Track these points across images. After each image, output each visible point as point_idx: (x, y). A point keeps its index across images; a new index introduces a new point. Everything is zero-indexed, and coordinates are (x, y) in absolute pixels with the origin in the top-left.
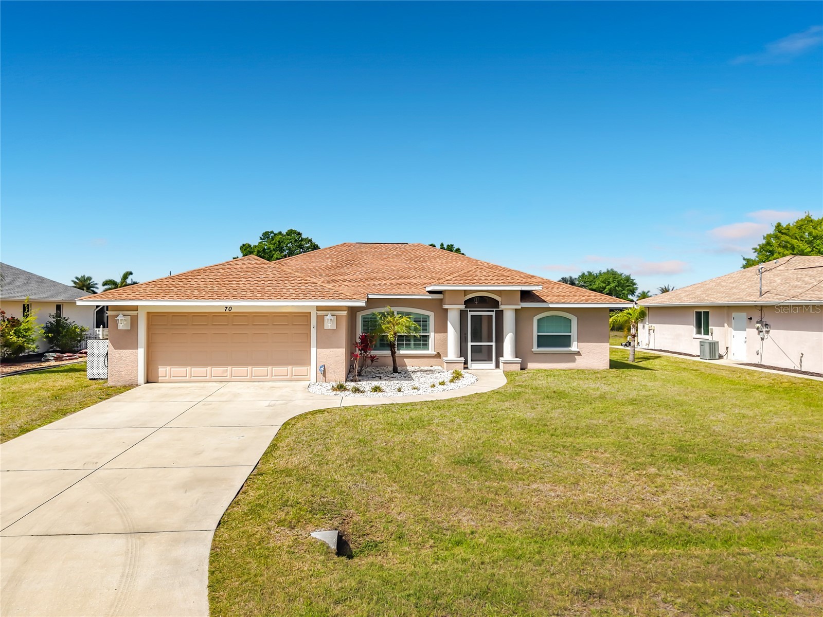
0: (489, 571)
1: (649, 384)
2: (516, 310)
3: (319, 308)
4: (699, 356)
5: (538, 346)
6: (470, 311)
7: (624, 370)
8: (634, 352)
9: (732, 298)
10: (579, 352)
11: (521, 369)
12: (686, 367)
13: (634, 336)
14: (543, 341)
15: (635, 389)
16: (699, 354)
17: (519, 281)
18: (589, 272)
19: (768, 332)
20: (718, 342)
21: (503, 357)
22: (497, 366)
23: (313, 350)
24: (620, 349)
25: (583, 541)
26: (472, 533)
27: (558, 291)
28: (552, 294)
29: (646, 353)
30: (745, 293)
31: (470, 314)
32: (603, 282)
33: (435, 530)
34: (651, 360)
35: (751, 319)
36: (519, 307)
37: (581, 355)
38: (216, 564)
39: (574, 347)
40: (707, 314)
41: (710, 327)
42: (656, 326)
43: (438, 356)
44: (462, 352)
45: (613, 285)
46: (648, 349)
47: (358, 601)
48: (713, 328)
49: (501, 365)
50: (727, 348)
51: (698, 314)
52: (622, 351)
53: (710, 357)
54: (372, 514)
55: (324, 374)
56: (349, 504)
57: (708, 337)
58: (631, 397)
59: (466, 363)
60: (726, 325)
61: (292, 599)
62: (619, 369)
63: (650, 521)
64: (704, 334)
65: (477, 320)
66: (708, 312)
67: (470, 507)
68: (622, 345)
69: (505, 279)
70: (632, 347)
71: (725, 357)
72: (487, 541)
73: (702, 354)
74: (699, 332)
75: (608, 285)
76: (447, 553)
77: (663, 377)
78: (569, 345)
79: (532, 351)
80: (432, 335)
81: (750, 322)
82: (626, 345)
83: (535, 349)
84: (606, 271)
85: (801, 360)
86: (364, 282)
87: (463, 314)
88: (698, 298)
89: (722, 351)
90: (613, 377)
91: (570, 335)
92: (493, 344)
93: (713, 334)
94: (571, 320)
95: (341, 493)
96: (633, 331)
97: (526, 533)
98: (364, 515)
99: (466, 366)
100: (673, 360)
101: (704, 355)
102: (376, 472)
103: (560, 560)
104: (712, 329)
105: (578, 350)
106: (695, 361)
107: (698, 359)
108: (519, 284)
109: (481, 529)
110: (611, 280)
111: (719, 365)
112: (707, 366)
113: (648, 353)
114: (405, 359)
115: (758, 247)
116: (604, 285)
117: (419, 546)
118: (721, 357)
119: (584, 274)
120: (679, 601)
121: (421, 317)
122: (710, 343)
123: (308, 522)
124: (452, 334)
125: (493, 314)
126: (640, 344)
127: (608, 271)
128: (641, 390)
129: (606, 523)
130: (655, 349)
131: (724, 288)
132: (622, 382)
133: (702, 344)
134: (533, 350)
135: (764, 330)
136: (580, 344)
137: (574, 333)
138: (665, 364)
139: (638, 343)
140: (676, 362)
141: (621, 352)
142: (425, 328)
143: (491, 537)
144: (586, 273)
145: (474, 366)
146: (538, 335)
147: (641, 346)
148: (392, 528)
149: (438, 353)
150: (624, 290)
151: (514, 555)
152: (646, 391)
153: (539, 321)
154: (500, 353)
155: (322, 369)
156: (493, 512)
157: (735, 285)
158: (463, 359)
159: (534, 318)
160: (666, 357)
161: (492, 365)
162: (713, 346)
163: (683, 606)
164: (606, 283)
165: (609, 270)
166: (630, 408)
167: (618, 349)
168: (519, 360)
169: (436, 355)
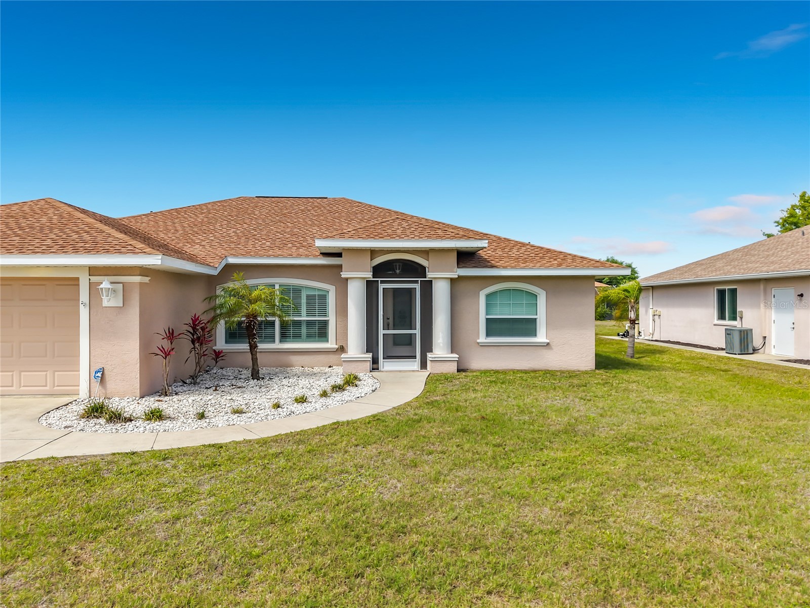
1: (658, 398)
2: (452, 280)
3: (93, 270)
4: (723, 349)
5: (488, 334)
6: (382, 282)
7: (618, 371)
8: (634, 344)
9: (772, 268)
10: (548, 344)
11: (459, 371)
12: (709, 365)
13: (633, 322)
14: (495, 327)
15: (633, 411)
16: (725, 347)
17: (453, 234)
20: (751, 330)
21: (431, 351)
22: (424, 365)
24: (616, 340)
27: (518, 253)
28: (509, 257)
29: (649, 345)
30: (790, 261)
31: (381, 287)
34: (657, 356)
35: (802, 295)
36: (455, 275)
37: (552, 349)
39: (541, 337)
40: (734, 292)
41: (738, 310)
42: (663, 311)
43: (340, 350)
44: (371, 346)
46: (652, 340)
48: (743, 310)
49: (429, 363)
50: (764, 338)
51: (721, 293)
52: (618, 342)
53: (741, 351)
55: (104, 385)
57: (736, 324)
58: (624, 429)
59: (375, 361)
60: (762, 305)
62: (610, 369)
64: (730, 319)
65: (391, 295)
66: (736, 289)
68: (618, 335)
69: (432, 233)
70: (631, 337)
71: (763, 351)
73: (729, 347)
74: (722, 316)
77: (680, 384)
78: (534, 334)
79: (478, 343)
80: (333, 320)
81: (801, 300)
82: (624, 335)
83: (482, 339)
87: (371, 287)
88: (720, 270)
89: (757, 342)
90: (599, 383)
91: (536, 319)
92: (417, 332)
93: (743, 319)
94: (536, 296)
96: (632, 315)
99: (375, 366)
100: (688, 355)
101: (732, 348)
104: (742, 312)
105: (548, 341)
106: (719, 357)
107: (723, 353)
111: (758, 363)
112: (741, 363)
113: (653, 345)
115: (781, 221)
118: (755, 350)
121: (317, 293)
122: (740, 331)
125: (417, 286)
126: (642, 334)
128: (645, 412)
130: (661, 340)
131: (756, 257)
132: (610, 395)
133: (729, 332)
134: (478, 341)
136: (550, 332)
137: (541, 316)
138: (678, 360)
139: (639, 332)
140: (693, 358)
141: (617, 344)
145: (387, 366)
146: (487, 319)
147: (643, 336)
152: (653, 414)
153: (488, 296)
154: (427, 346)
155: (99, 374)
157: (771, 253)
158: (370, 355)
159: (480, 292)
160: (678, 350)
161: (415, 365)
162: (745, 336)
166: (622, 461)
167: (613, 340)
168: (455, 356)
169: (337, 349)
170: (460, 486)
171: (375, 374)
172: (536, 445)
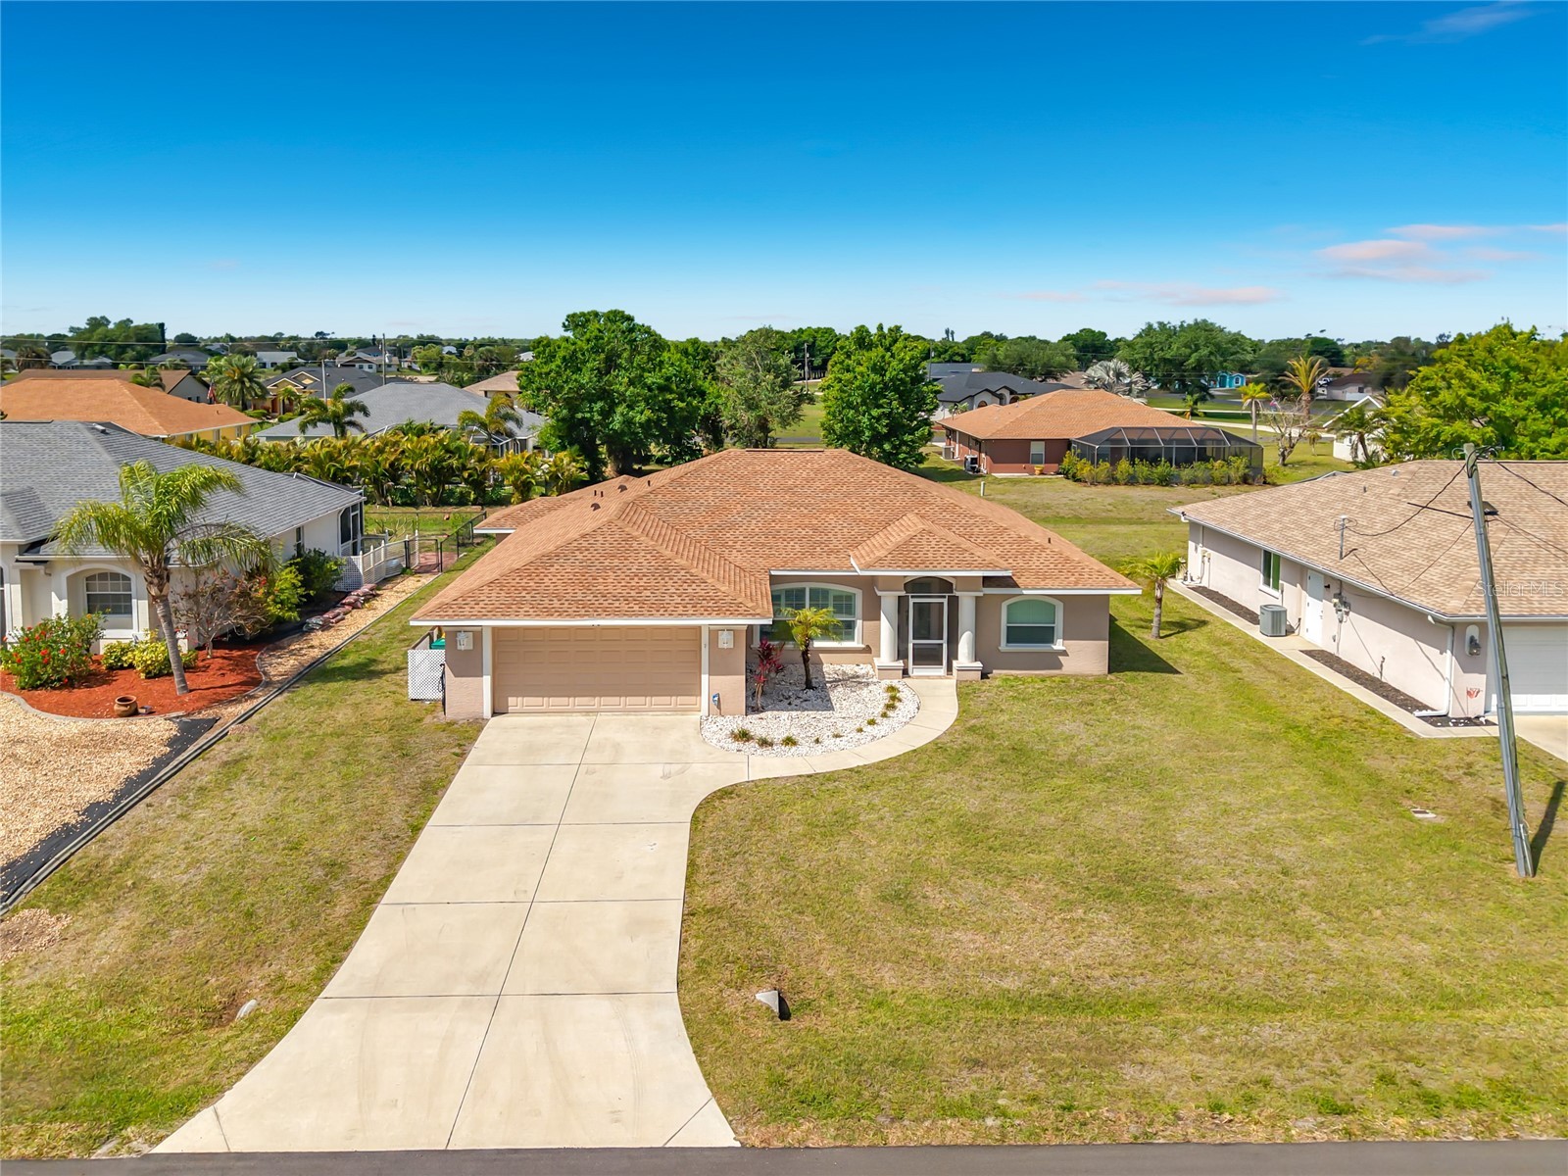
0: (903, 1038)
2: (977, 597)
5: (1008, 642)
6: (912, 597)
9: (1307, 549)
10: (1065, 651)
11: (982, 679)
12: (1226, 660)
14: (1015, 635)
18: (1160, 323)
19: (1347, 613)
20: (1289, 607)
21: (957, 660)
22: (950, 669)
23: (705, 678)
25: (988, 1006)
26: (893, 992)
27: (1039, 563)
28: (1030, 570)
29: (1189, 604)
30: (1327, 542)
31: (911, 601)
32: (1186, 346)
33: (860, 989)
34: (1187, 633)
35: (1328, 587)
36: (981, 594)
37: (1068, 655)
38: (690, 1030)
39: (1059, 645)
40: (1277, 564)
41: (1280, 582)
42: (1214, 554)
43: (868, 650)
44: (901, 654)
45: (1204, 352)
46: (1198, 589)
47: (803, 1067)
48: (1285, 584)
49: (955, 671)
50: (1300, 619)
51: (1267, 561)
53: (1273, 633)
54: (803, 970)
55: (719, 707)
56: (782, 957)
57: (1278, 595)
59: (905, 668)
60: (1299, 585)
61: (757, 1064)
63: (1054, 981)
64: (1273, 589)
65: (920, 609)
66: (1279, 562)
67: (893, 962)
71: (1297, 632)
72: (905, 1003)
74: (1267, 584)
75: (1196, 351)
76: (869, 1016)
78: (1051, 640)
79: (1000, 651)
80: (859, 623)
81: (1327, 593)
83: (1004, 646)
84: (1192, 322)
85: (1381, 666)
86: (763, 544)
87: (902, 602)
89: (1292, 620)
91: (1053, 628)
92: (945, 642)
93: (1284, 594)
94: (1054, 606)
95: (774, 943)
97: (939, 994)
98: (797, 970)
99: (906, 672)
101: (1265, 629)
102: (803, 913)
103: (962, 1026)
104: (1283, 584)
105: (1064, 648)
106: (1247, 642)
108: (979, 568)
109: (901, 989)
110: (1201, 341)
113: (1192, 606)
114: (821, 655)
116: (1188, 351)
117: (847, 1007)
119: (1150, 326)
120: (1040, 1071)
121: (844, 595)
122: (1273, 612)
123: (751, 981)
124: (886, 628)
125: (945, 601)
127: (1196, 323)
129: (1011, 984)
130: (1210, 588)
131: (1308, 516)
133: (1263, 611)
134: (1000, 648)
135: (1344, 609)
136: (1066, 642)
137: (1059, 625)
138: (1202, 645)
142: (850, 610)
143: (908, 999)
144: (1156, 326)
145: (916, 671)
146: (1008, 627)
148: (823, 985)
149: (868, 646)
150: (1225, 361)
151: (925, 1020)
153: (1009, 607)
154: (953, 654)
155: (716, 699)
156: (913, 968)
158: (901, 663)
159: (1002, 607)
160: (1214, 620)
161: (942, 671)
162: (1278, 617)
163: (1042, 1075)
164: (1191, 348)
165: (1199, 320)
168: (979, 664)
169: (864, 649)
170: (1008, 803)
171: (905, 680)
172: (1049, 774)
